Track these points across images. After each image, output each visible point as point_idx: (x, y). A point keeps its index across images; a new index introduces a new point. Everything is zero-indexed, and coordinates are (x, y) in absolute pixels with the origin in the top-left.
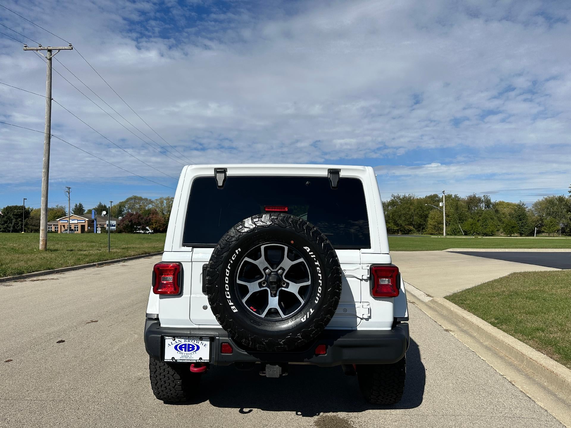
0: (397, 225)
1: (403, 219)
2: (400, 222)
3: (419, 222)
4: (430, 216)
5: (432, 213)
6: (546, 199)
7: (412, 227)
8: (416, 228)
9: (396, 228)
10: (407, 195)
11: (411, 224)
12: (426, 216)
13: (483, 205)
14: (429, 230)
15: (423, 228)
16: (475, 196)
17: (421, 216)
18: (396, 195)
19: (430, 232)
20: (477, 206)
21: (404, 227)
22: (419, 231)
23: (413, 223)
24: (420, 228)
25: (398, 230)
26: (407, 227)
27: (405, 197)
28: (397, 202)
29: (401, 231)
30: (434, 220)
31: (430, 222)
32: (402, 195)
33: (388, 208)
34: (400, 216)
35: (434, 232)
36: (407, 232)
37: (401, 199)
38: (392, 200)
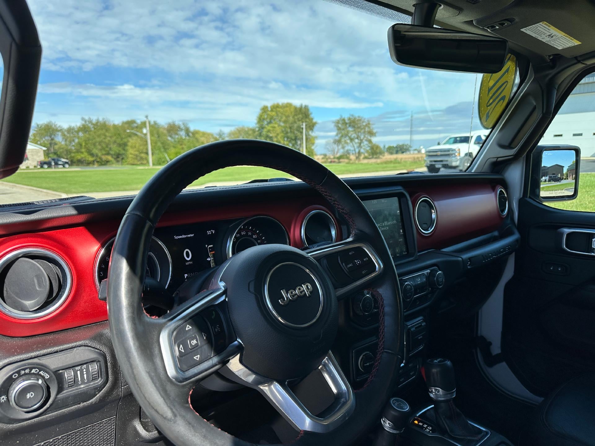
0: (92, 155)
1: (99, 147)
2: (95, 151)
3: (117, 151)
4: (129, 144)
5: (132, 141)
6: (238, 130)
7: (109, 158)
8: (115, 159)
9: (91, 159)
10: (101, 119)
11: (108, 154)
12: (125, 145)
13: (183, 133)
14: (130, 160)
15: (123, 159)
16: (174, 125)
17: (120, 145)
18: (87, 118)
19: (131, 162)
20: (177, 134)
21: (101, 158)
22: (118, 161)
23: (111, 152)
24: (119, 157)
25: (93, 161)
26: (104, 158)
27: (98, 122)
28: (89, 127)
29: (98, 162)
30: (135, 149)
31: (131, 152)
32: (94, 119)
33: (78, 134)
34: (94, 145)
35: (136, 162)
36: (104, 163)
37: (93, 124)
38: (84, 125)
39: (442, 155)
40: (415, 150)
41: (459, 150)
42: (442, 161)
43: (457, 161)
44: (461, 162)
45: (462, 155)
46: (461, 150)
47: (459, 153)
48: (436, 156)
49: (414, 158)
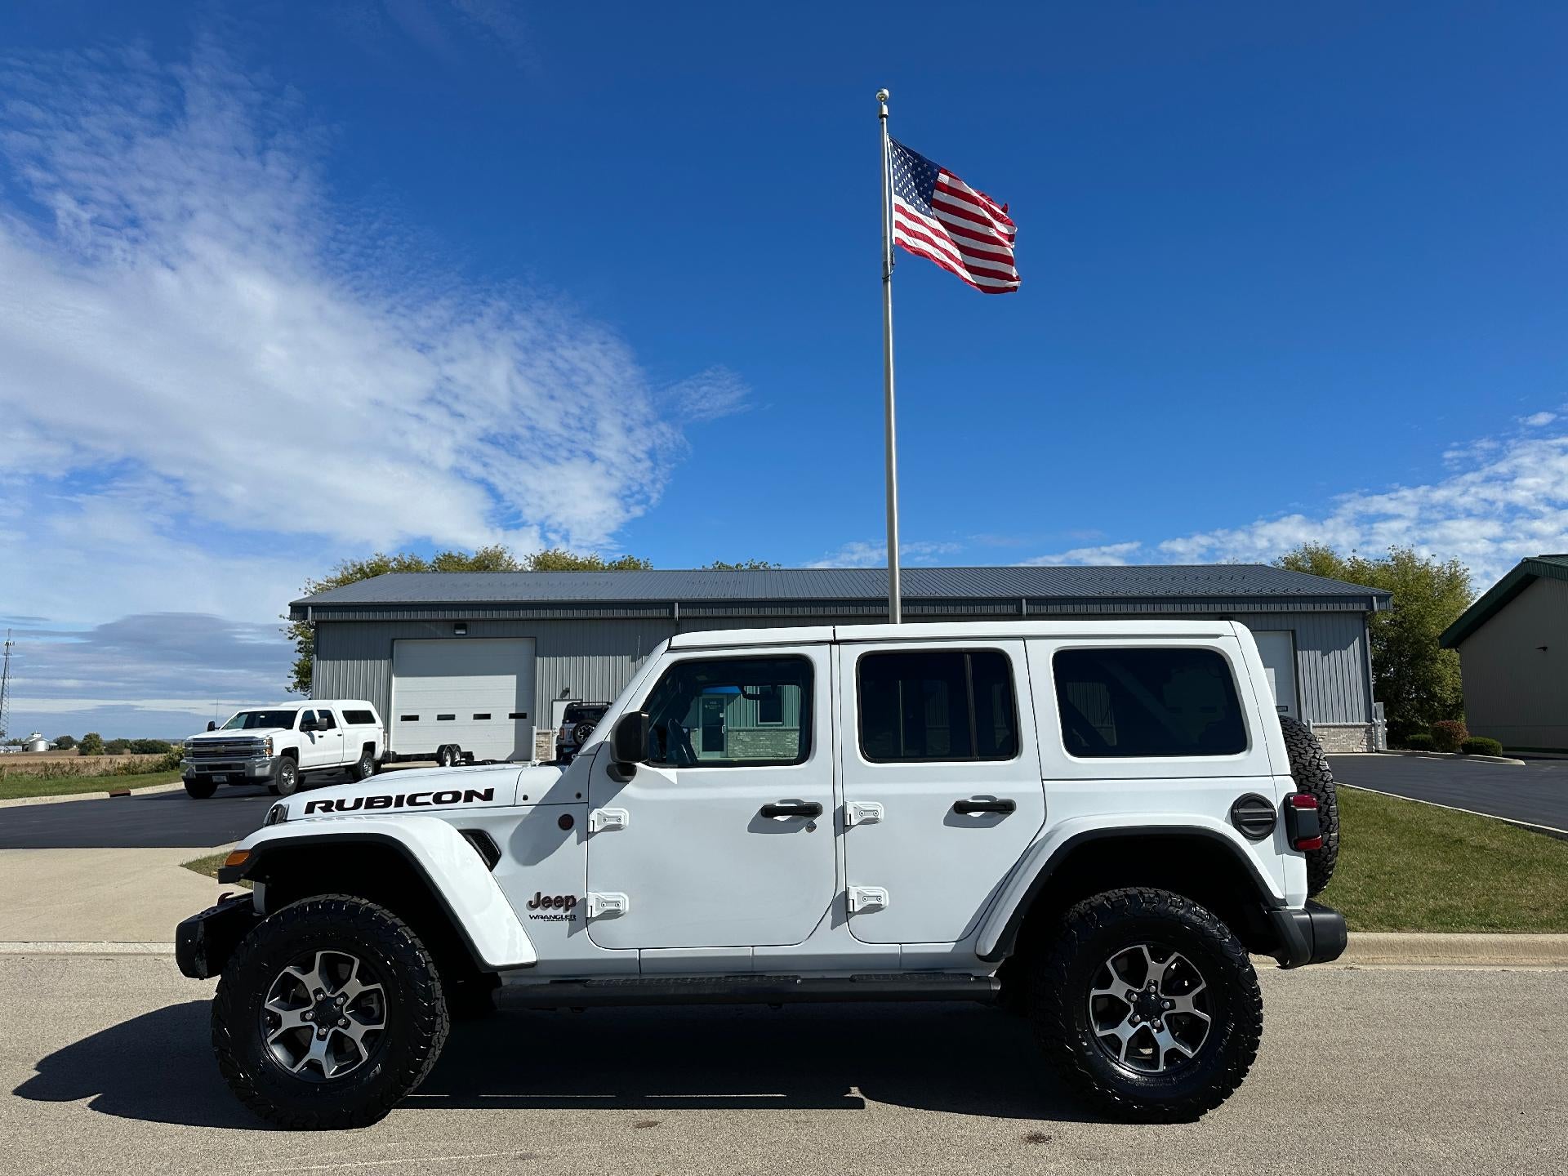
39: (227, 754)
40: (14, 743)
41: (271, 739)
42: (228, 767)
43: (265, 766)
44: (273, 770)
45: (277, 752)
46: (274, 741)
47: (271, 748)
48: (216, 754)
49: (46, 765)
